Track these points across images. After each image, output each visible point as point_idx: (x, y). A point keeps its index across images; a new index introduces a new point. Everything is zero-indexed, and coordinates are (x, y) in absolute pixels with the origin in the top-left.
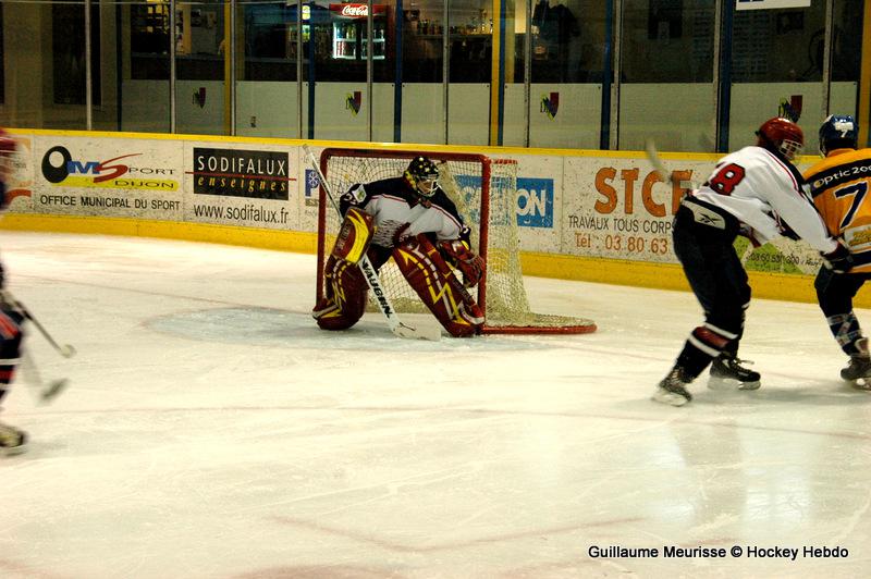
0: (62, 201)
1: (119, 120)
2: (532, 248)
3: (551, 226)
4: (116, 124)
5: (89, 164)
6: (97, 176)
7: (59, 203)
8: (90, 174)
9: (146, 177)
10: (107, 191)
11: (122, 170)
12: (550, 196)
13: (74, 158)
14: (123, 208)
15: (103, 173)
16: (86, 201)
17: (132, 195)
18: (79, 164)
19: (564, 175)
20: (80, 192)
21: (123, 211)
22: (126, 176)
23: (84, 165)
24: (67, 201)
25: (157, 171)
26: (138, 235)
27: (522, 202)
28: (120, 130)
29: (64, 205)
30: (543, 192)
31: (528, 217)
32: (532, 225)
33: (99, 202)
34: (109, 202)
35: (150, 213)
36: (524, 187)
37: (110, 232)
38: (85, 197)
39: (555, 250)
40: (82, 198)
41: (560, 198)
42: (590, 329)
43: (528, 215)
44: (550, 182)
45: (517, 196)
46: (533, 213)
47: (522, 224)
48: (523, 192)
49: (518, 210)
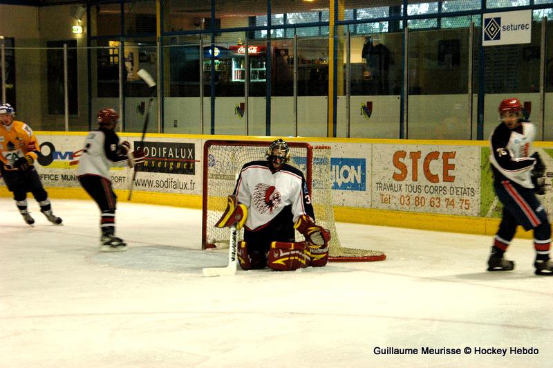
0: (49, 177)
1: (90, 124)
2: (353, 204)
3: (364, 190)
4: (88, 127)
5: (66, 153)
6: (72, 161)
7: (47, 179)
8: (68, 160)
12: (364, 169)
13: (57, 150)
15: (75, 159)
16: (65, 177)
18: (60, 153)
19: (372, 156)
20: (61, 171)
23: (63, 154)
24: (52, 177)
27: (346, 174)
29: (50, 181)
30: (359, 168)
31: (349, 184)
32: (352, 189)
36: (347, 164)
38: (64, 174)
39: (368, 206)
40: (62, 176)
41: (370, 171)
42: (382, 258)
43: (350, 182)
44: (364, 161)
45: (342, 170)
46: (353, 181)
47: (346, 189)
48: (346, 167)
49: (343, 179)
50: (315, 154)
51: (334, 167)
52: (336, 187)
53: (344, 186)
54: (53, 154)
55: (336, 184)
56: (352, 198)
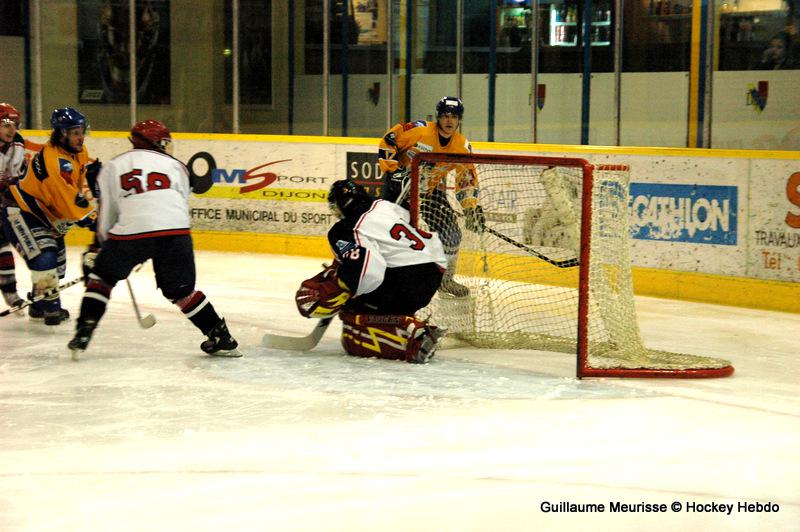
0: (206, 214)
1: (291, 121)
2: (714, 269)
3: (735, 243)
4: (287, 125)
5: (235, 172)
6: (243, 185)
7: (202, 216)
8: (237, 184)
9: (296, 187)
10: (254, 202)
11: (270, 178)
12: (734, 206)
13: (220, 165)
14: (271, 222)
15: (250, 182)
16: (231, 214)
17: (280, 208)
18: (224, 172)
19: (750, 182)
20: (225, 204)
21: (271, 225)
22: (274, 186)
23: (229, 174)
24: (212, 214)
25: (308, 180)
26: (286, 253)
27: (702, 215)
28: (291, 133)
29: (207, 220)
30: (726, 203)
31: (708, 232)
32: (712, 242)
33: (246, 215)
34: (256, 216)
35: (300, 228)
36: (704, 196)
37: (255, 249)
38: (230, 209)
39: (740, 272)
40: (228, 212)
41: (745, 208)
42: (725, 372)
43: (709, 230)
44: (734, 190)
45: (696, 207)
46: (714, 228)
47: (702, 241)
48: (703, 202)
49: (697, 223)
50: (598, 178)
51: (681, 200)
52: (685, 237)
53: (699, 237)
54: (214, 174)
55: (685, 231)
56: (712, 258)
